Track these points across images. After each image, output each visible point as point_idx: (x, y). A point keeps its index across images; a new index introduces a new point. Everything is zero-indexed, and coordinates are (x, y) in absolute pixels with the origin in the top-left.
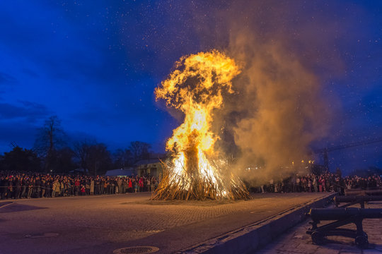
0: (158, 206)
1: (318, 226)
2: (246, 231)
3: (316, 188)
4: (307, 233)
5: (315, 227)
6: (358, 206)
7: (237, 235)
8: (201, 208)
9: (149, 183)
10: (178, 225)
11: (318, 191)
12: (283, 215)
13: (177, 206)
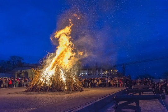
0: (30, 95)
1: (118, 104)
2: (82, 107)
3: (118, 85)
4: (113, 108)
5: (117, 105)
6: (138, 94)
7: (78, 109)
8: (56, 96)
9: (23, 82)
10: (45, 105)
11: (119, 86)
12: (101, 99)
13: (42, 95)
